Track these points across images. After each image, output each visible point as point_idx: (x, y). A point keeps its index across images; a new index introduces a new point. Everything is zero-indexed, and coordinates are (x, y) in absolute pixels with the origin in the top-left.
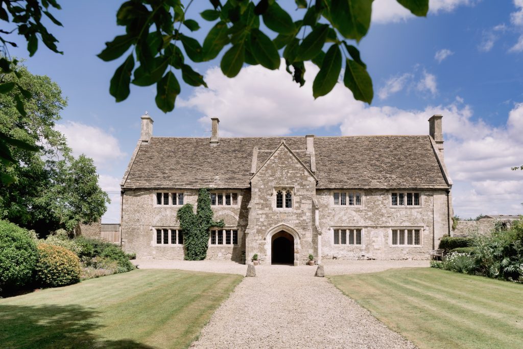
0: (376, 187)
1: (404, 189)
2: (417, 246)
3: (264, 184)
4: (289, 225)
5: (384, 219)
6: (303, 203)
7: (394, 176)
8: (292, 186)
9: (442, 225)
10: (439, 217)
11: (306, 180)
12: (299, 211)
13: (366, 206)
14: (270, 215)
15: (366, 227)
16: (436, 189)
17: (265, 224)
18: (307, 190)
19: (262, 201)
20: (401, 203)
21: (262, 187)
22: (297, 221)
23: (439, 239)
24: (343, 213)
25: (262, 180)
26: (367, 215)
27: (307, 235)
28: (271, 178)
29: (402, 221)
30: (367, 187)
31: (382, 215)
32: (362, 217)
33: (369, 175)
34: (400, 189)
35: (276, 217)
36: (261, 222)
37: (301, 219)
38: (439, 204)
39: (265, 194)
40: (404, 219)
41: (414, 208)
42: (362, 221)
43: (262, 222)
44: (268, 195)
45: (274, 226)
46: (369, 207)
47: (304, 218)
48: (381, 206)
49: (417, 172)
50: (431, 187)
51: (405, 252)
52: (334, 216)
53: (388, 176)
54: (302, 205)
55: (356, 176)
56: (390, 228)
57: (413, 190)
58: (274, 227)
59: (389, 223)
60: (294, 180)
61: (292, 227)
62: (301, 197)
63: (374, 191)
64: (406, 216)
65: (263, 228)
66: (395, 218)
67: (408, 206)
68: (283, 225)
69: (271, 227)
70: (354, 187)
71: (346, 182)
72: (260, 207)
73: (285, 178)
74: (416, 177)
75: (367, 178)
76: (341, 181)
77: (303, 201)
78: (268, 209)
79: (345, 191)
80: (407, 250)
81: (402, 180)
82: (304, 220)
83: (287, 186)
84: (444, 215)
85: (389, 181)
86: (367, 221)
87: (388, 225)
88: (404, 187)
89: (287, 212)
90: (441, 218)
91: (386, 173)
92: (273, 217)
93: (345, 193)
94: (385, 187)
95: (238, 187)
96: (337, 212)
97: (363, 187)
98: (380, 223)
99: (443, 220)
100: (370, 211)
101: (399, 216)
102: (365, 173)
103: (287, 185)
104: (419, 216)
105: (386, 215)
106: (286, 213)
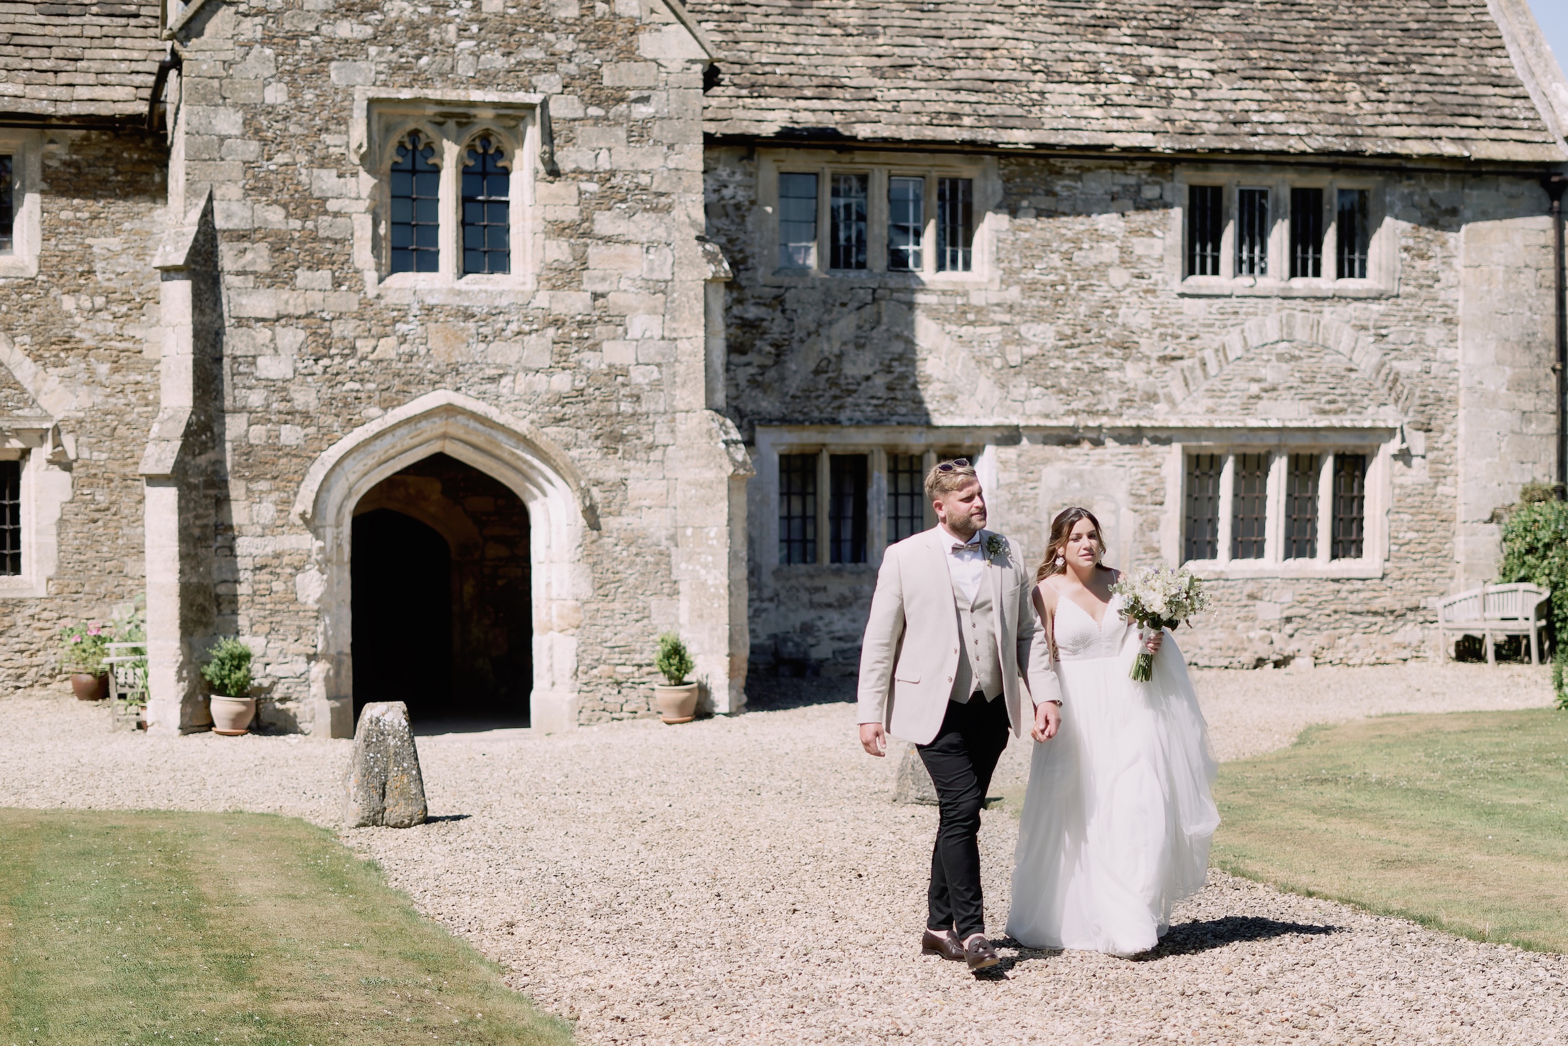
0: (1084, 139)
1: (1278, 160)
2: (1346, 566)
3: (292, 77)
4: (493, 413)
5: (1133, 373)
6: (608, 240)
7: (1194, 64)
8: (520, 97)
9: (1508, 419)
10: (1499, 362)
11: (629, 54)
12: (574, 303)
13: (1009, 277)
14: (338, 329)
15: (1010, 436)
16: (1480, 162)
17: (304, 398)
18: (639, 133)
19: (275, 217)
20: (1248, 265)
21: (276, 95)
22: (562, 382)
23: (1494, 518)
24: (846, 325)
25: (267, 40)
26: (1021, 341)
27: (635, 488)
28: (346, 29)
29: (1255, 388)
30: (1021, 138)
31: (1125, 346)
32: (983, 362)
33: (1026, 49)
34: (1244, 159)
35: (388, 347)
36: (270, 385)
37: (592, 361)
38: (1500, 275)
39: (303, 158)
40: (1270, 374)
41: (1338, 298)
42: (985, 385)
43: (277, 388)
44: (323, 162)
45: (378, 420)
46: (1031, 287)
47: (616, 353)
48: (1119, 276)
49: (1342, 38)
50: (1450, 149)
51: (1268, 612)
52: (780, 350)
53: (1156, 58)
54: (596, 252)
55: (933, 52)
56: (1176, 448)
57: (1334, 168)
58: (373, 428)
59: (1171, 400)
60: (536, 54)
61: (522, 427)
62: (593, 187)
63: (1069, 166)
64: (1280, 357)
65: (290, 435)
66: (1212, 368)
67: (1300, 284)
68: (450, 410)
69: (351, 424)
70: (929, 133)
71: (862, 94)
72: (263, 266)
73: (462, 30)
74: (1342, 77)
75: (1009, 69)
76: (828, 88)
77: (604, 223)
78: (324, 276)
79: (860, 162)
80: (1287, 597)
81: (1252, 93)
82: (616, 372)
83: (476, 95)
84: (1528, 346)
85: (1169, 99)
86: (1020, 386)
87: (1162, 416)
88: (1270, 144)
89: (479, 306)
90: (1508, 371)
91: (1140, 38)
92: (364, 346)
93: (864, 179)
94: (1147, 140)
95: (24, 107)
96: (807, 319)
97: (988, 135)
98: (1111, 399)
99: (1518, 385)
100: (1039, 316)
101: (1236, 350)
102: (994, 30)
103: (481, 85)
104: (1367, 357)
105: (1148, 345)
106: (468, 316)
